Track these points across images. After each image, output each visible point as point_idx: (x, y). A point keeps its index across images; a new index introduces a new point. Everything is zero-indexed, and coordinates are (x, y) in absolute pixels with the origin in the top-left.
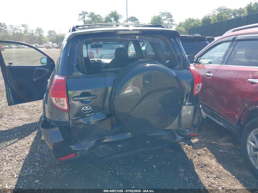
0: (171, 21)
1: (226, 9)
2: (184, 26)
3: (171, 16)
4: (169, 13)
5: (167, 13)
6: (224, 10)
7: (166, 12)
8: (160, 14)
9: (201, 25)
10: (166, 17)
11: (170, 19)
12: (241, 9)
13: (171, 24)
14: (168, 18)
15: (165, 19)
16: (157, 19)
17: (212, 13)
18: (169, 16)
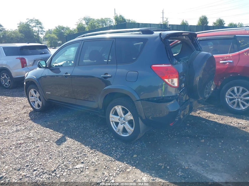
0: (41, 28)
1: (91, 19)
2: (55, 33)
3: (40, 23)
4: (37, 20)
5: (36, 20)
6: (89, 19)
7: (34, 19)
8: (28, 20)
9: (77, 32)
10: (35, 24)
11: (40, 25)
12: (102, 19)
13: (41, 31)
14: (37, 25)
15: (34, 26)
16: (26, 26)
17: (79, 22)
18: (38, 23)
